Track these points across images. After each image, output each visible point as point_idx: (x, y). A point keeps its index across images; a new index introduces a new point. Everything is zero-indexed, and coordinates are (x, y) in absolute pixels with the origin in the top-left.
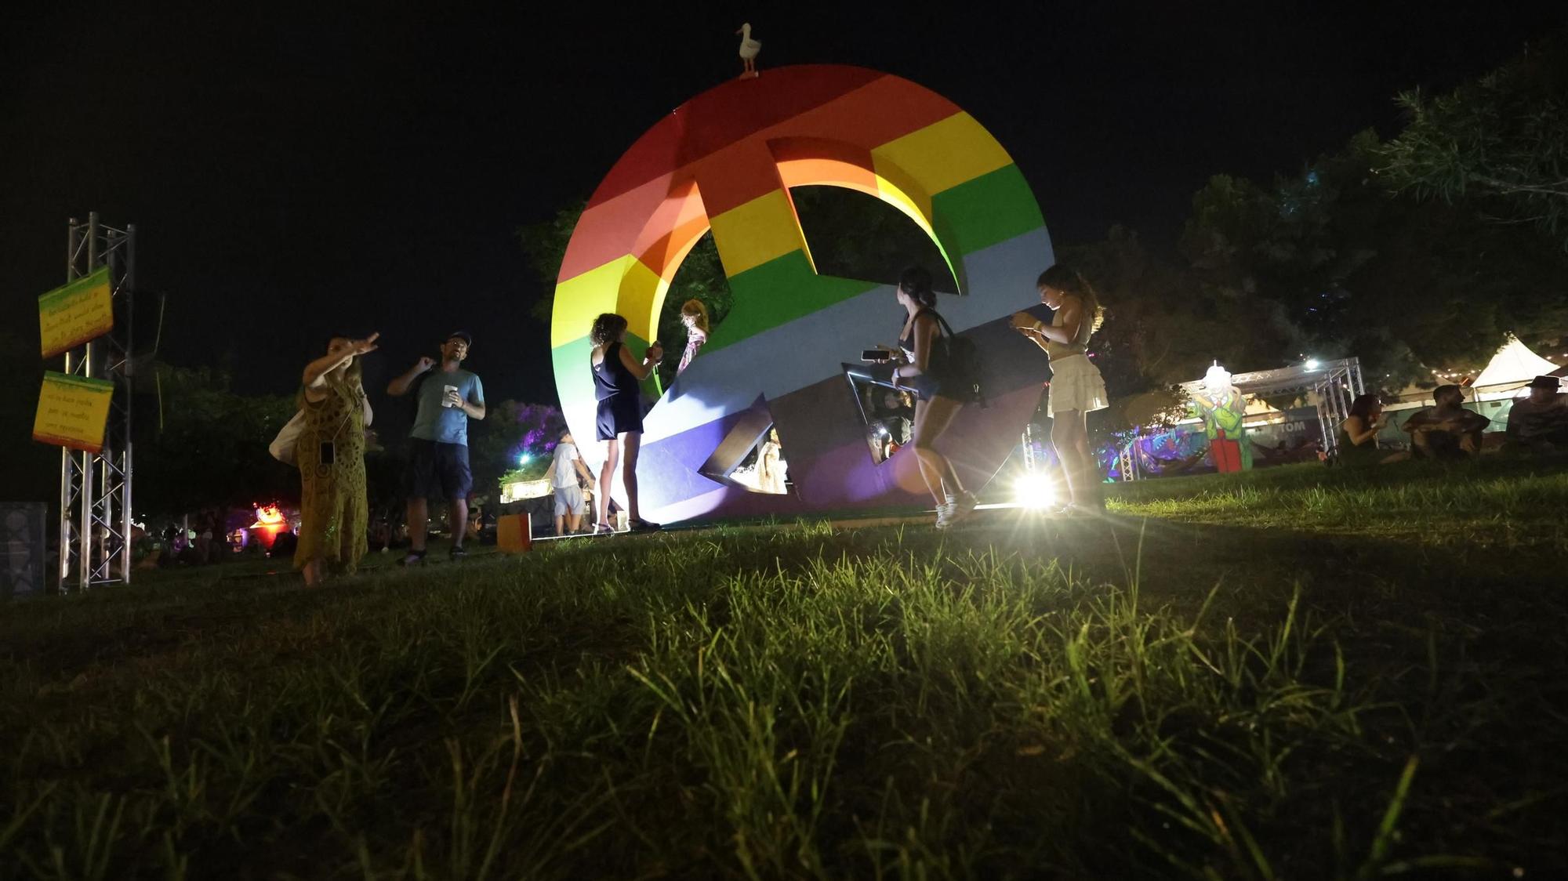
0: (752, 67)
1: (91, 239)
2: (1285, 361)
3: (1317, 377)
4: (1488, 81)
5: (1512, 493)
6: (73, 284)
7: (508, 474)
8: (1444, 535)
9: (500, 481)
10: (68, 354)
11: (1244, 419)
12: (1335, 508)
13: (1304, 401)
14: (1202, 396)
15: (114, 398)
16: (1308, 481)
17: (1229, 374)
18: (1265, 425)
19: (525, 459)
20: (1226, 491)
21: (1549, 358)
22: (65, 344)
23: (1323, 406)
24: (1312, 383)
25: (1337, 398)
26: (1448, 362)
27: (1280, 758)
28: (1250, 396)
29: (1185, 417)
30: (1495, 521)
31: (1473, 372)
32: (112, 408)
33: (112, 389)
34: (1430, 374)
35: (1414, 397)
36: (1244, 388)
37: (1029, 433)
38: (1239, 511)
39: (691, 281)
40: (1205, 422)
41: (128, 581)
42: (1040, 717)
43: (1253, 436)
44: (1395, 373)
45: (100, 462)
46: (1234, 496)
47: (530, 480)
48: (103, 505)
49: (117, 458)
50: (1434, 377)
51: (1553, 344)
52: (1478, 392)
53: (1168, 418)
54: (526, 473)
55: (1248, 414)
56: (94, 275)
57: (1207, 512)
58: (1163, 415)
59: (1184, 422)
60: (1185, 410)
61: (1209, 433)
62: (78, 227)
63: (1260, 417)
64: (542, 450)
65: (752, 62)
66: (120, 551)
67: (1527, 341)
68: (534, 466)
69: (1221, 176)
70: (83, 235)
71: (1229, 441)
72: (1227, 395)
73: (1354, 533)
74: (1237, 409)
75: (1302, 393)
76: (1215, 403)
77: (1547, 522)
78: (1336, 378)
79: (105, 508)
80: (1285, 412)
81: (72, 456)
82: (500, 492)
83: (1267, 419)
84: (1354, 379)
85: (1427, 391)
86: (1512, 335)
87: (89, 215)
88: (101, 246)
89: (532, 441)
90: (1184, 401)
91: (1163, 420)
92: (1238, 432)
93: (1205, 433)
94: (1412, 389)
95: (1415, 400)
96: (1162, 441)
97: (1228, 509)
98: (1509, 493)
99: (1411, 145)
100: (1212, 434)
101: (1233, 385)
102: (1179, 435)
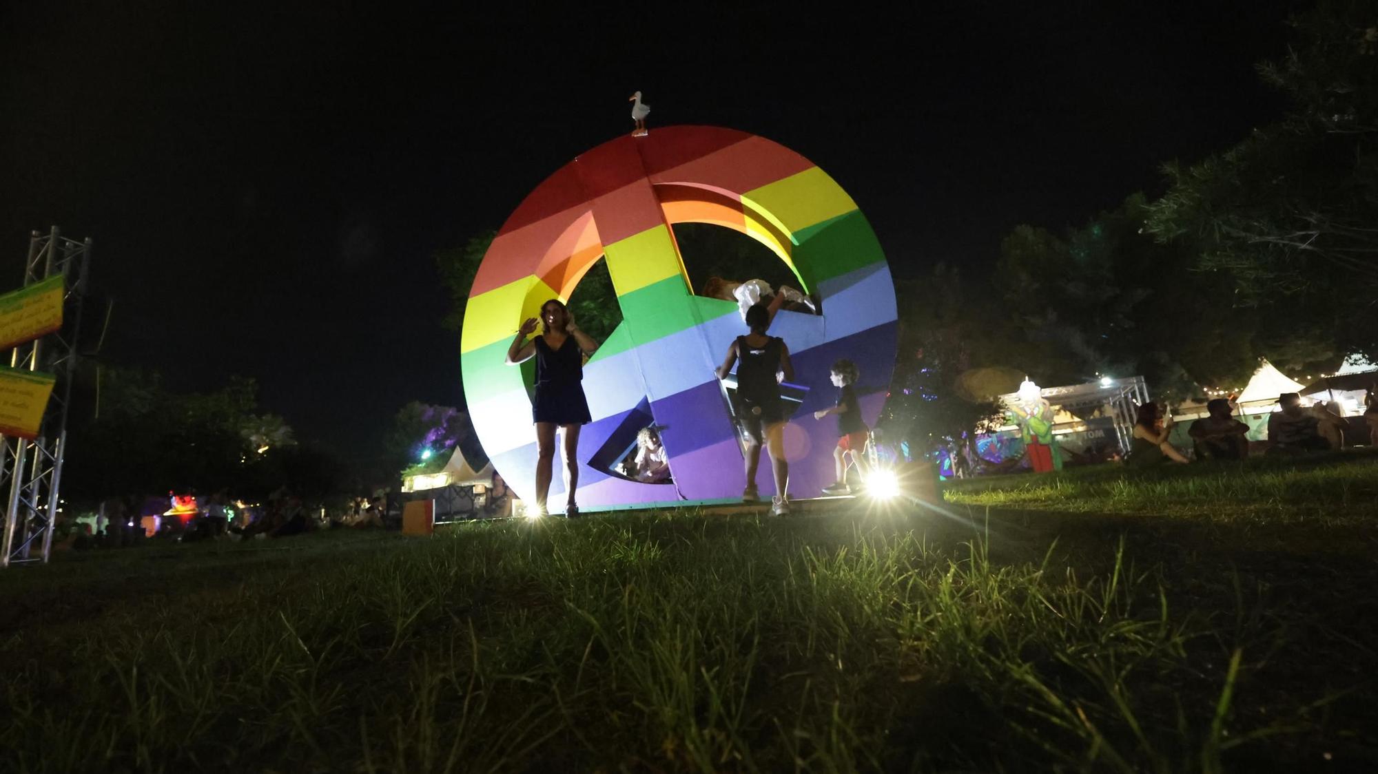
0: (643, 126)
1: (50, 249)
2: (1084, 378)
3: (1110, 393)
4: (1230, 156)
5: (1280, 485)
6: (29, 288)
7: (410, 468)
8: (1230, 515)
9: (403, 474)
10: (15, 349)
11: (1053, 427)
12: (1137, 496)
13: (1101, 412)
14: (1017, 407)
15: (55, 390)
16: (1113, 475)
17: (1039, 388)
18: (1071, 433)
19: (427, 454)
20: (1045, 483)
21: (1296, 379)
22: (14, 340)
23: (1118, 416)
24: (1107, 398)
25: (1129, 410)
26: (1216, 380)
27: (1123, 673)
28: (1057, 407)
29: (1004, 424)
30: (1269, 506)
31: (1237, 390)
32: (51, 400)
33: (53, 381)
34: (1203, 391)
35: (1190, 410)
36: (1052, 400)
37: (873, 437)
38: (1056, 500)
39: (584, 300)
40: (1021, 430)
41: (46, 560)
42: (917, 650)
43: (1062, 442)
44: (1174, 390)
45: (33, 449)
46: (1052, 488)
47: (430, 473)
48: (31, 488)
49: (50, 446)
50: (1206, 394)
51: (1298, 368)
52: (1242, 407)
53: (991, 424)
54: (427, 467)
55: (1057, 423)
56: (51, 280)
57: (1030, 501)
58: (986, 422)
59: (1004, 428)
60: (1004, 418)
61: (1025, 439)
62: (39, 239)
63: (1066, 425)
64: (443, 446)
65: (642, 123)
66: (42, 533)
67: (1278, 365)
68: (435, 461)
69: (1023, 226)
70: (43, 246)
71: (1041, 445)
72: (1038, 407)
73: (1155, 515)
74: (1047, 418)
75: (1100, 406)
76: (1029, 413)
77: (1311, 505)
78: (1127, 393)
79: (32, 491)
80: (1087, 422)
81: (8, 442)
82: (402, 484)
83: (1072, 427)
84: (1142, 394)
85: (1201, 405)
86: (1265, 360)
87: (51, 228)
88: (59, 256)
89: (434, 438)
90: (1002, 410)
91: (986, 426)
92: (1049, 438)
93: (1022, 438)
94: (1188, 404)
95: (1193, 414)
96: (986, 445)
97: (1048, 498)
98: (1277, 484)
99: (1174, 203)
100: (1028, 440)
101: (1043, 398)
102: (1000, 440)
